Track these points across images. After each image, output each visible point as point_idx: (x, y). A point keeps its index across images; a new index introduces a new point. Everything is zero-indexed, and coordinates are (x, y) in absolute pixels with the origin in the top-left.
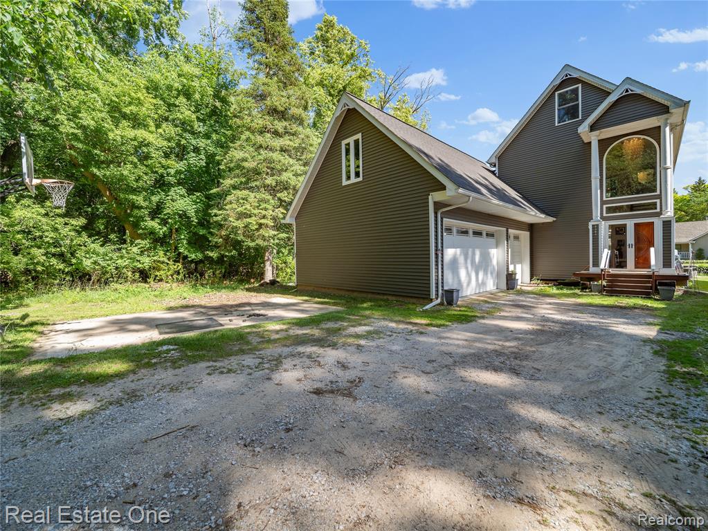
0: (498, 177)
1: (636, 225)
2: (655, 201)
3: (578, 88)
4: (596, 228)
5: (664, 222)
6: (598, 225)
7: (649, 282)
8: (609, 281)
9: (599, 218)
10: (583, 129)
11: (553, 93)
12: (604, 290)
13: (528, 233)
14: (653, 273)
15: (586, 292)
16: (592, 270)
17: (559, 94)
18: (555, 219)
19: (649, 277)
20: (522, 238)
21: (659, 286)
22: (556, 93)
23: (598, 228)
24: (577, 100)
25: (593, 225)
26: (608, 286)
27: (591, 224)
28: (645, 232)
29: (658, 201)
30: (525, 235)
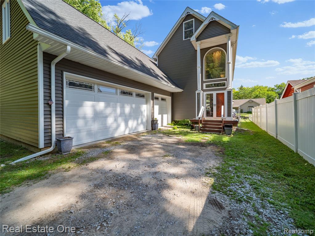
0: (158, 67)
1: (217, 94)
2: (225, 82)
3: (193, 20)
4: (199, 94)
5: (228, 92)
6: (199, 93)
7: (220, 125)
8: (203, 124)
9: (200, 89)
10: (193, 39)
11: (182, 23)
12: (201, 130)
13: (170, 97)
14: (223, 120)
15: (193, 130)
16: (197, 118)
17: (185, 23)
18: (183, 90)
19: (221, 122)
20: (167, 100)
21: (225, 127)
22: (184, 23)
23: (199, 95)
24: (193, 27)
25: (197, 93)
26: (203, 127)
27: (197, 92)
28: (220, 98)
29: (226, 82)
30: (169, 99)
